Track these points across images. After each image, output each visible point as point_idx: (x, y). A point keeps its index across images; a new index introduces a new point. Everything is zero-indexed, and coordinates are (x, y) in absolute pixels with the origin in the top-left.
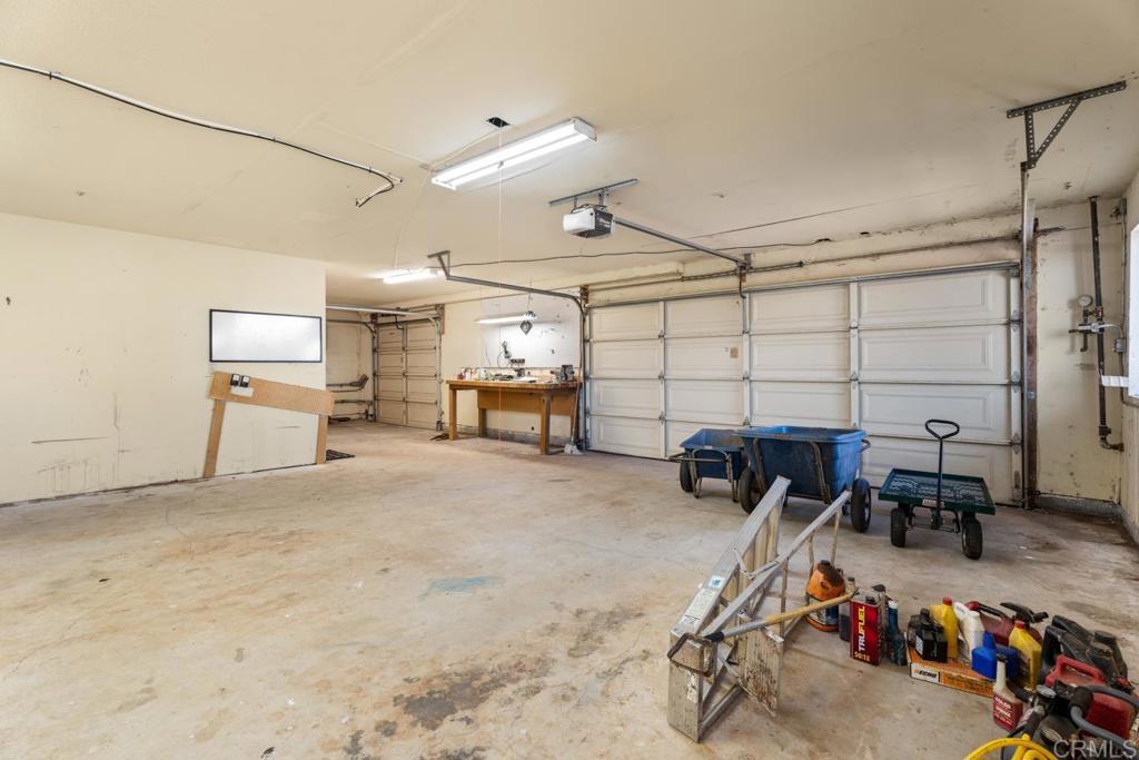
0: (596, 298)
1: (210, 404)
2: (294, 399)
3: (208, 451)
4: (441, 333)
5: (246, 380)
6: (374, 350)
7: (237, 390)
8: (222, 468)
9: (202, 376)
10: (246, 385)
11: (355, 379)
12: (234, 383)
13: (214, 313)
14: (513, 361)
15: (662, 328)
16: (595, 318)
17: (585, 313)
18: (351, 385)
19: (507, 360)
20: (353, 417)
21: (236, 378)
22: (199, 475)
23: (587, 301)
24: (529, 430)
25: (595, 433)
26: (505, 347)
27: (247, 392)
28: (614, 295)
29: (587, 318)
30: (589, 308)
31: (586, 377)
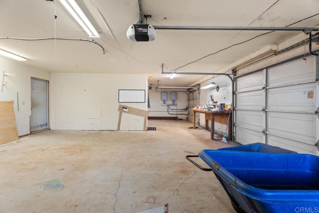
0: (239, 73)
1: (119, 112)
2: (139, 113)
3: (118, 124)
4: (199, 93)
5: (126, 107)
6: (188, 100)
7: (124, 110)
8: (121, 128)
9: (117, 106)
10: (126, 108)
11: (185, 108)
12: (124, 108)
13: (120, 91)
14: (214, 102)
15: (265, 83)
16: (238, 82)
17: (234, 81)
18: (184, 110)
19: (213, 102)
20: (183, 119)
21: (124, 107)
22: (116, 130)
23: (236, 75)
24: (218, 129)
25: (237, 134)
26: (212, 97)
27: (127, 110)
28: (246, 70)
29: (235, 83)
30: (236, 78)
31: (234, 109)
